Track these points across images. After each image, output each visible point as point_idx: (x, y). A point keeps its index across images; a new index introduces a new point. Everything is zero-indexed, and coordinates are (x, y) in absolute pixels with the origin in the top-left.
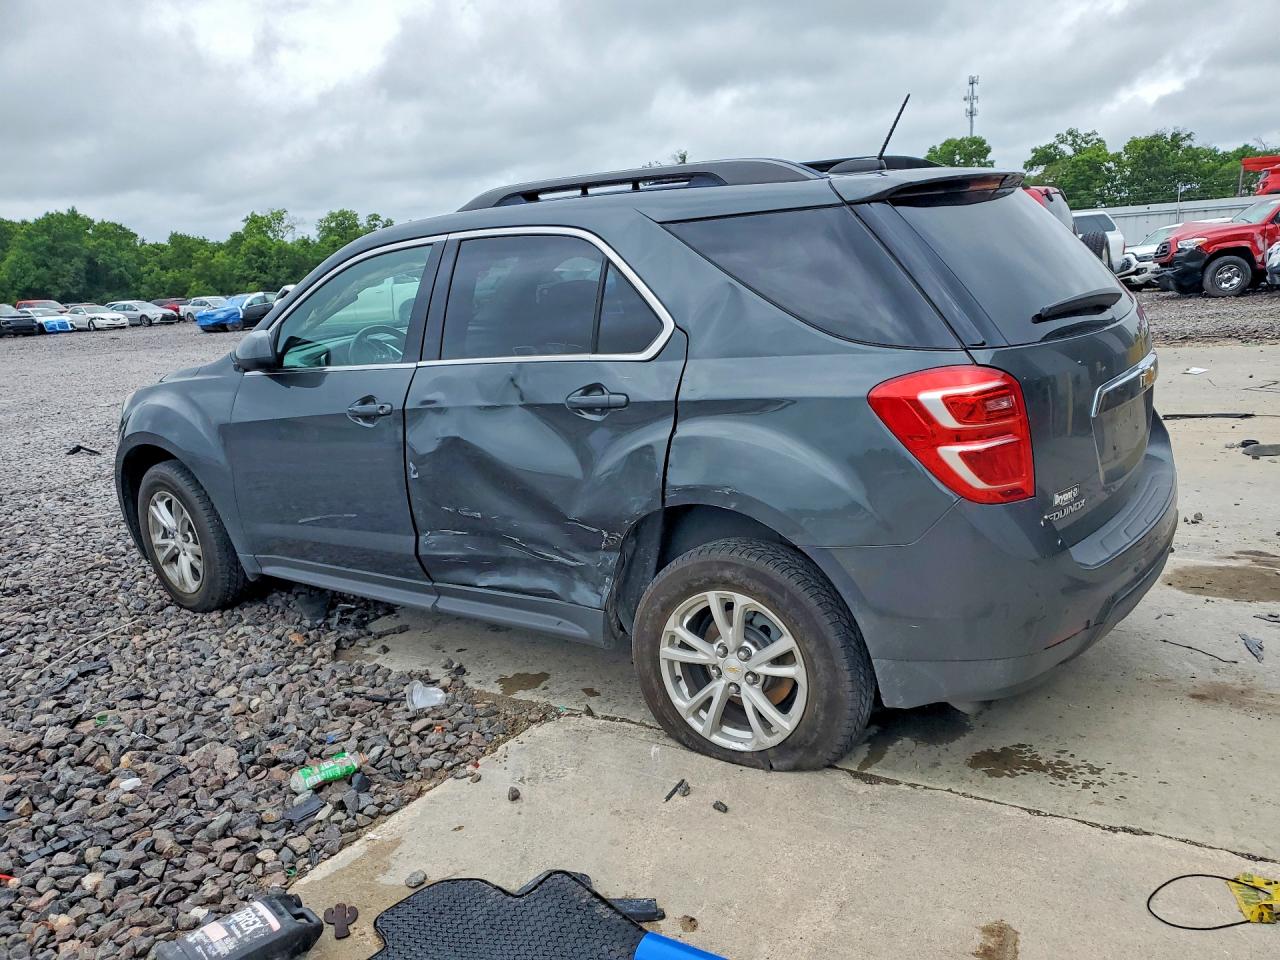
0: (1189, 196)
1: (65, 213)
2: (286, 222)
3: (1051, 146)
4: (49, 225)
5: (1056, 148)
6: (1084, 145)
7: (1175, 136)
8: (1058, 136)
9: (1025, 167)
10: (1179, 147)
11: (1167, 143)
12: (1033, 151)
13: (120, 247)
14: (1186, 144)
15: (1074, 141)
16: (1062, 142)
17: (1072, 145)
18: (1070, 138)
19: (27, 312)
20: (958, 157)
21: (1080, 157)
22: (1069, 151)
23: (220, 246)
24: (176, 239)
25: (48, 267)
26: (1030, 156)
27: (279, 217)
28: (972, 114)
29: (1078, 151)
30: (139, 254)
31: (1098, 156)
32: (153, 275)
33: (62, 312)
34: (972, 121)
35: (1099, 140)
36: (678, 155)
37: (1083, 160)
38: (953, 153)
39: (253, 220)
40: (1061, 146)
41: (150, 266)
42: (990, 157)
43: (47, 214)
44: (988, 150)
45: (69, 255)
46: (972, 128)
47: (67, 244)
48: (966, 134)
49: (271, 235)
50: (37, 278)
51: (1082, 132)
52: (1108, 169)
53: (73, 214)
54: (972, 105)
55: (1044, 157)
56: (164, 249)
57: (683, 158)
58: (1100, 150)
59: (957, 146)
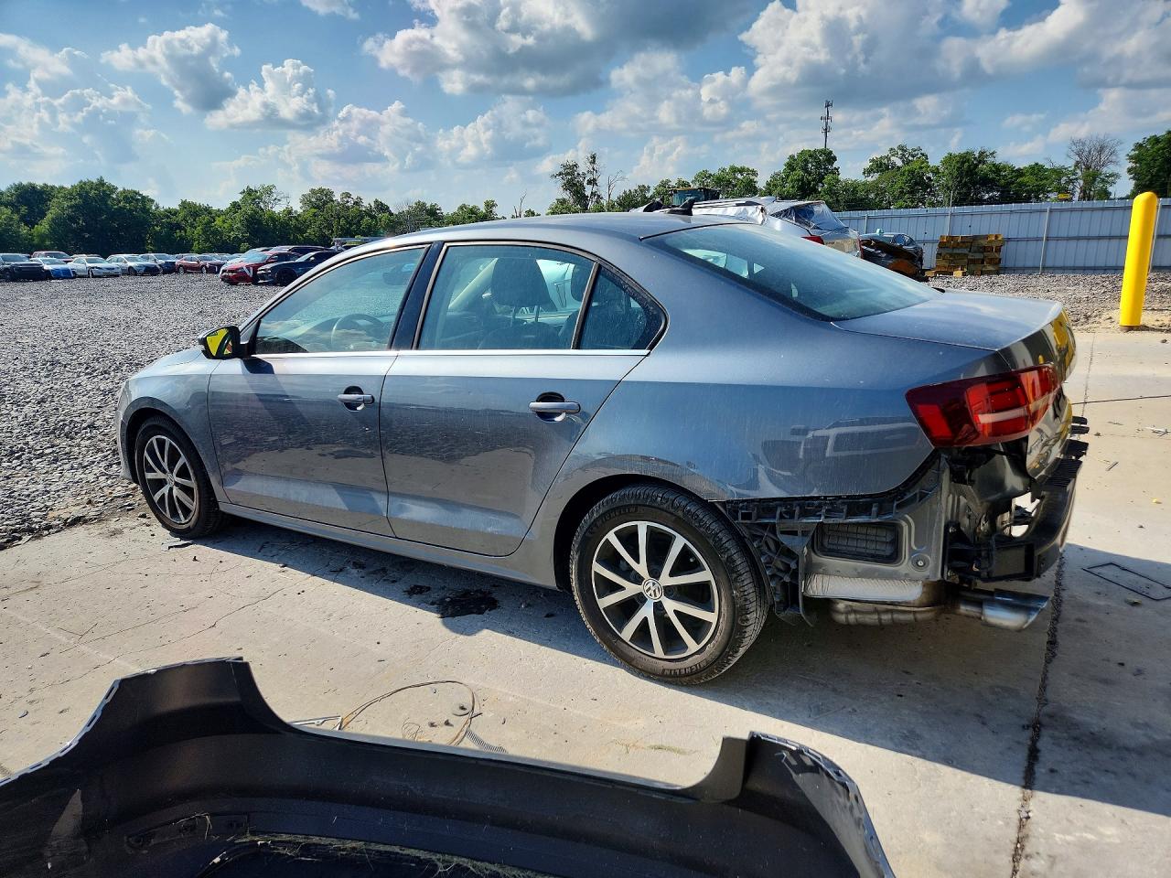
0: (991, 201)
1: (95, 181)
2: (275, 196)
3: (885, 158)
4: (82, 190)
5: (889, 159)
6: (910, 158)
7: (982, 153)
8: (891, 150)
9: (864, 173)
10: (984, 163)
11: (975, 158)
12: (871, 161)
14: (990, 160)
15: (903, 155)
16: (893, 155)
17: (901, 158)
18: (900, 152)
20: (810, 165)
21: (907, 168)
22: (899, 163)
23: (219, 213)
24: (184, 205)
26: (868, 165)
27: (269, 191)
29: (907, 162)
30: (154, 216)
31: (921, 168)
34: (826, 137)
35: (923, 155)
36: (589, 156)
37: (910, 171)
38: (807, 161)
39: (249, 192)
40: (893, 158)
41: (161, 226)
42: (835, 165)
43: (81, 181)
44: (835, 159)
46: (825, 142)
48: (820, 147)
49: (262, 205)
51: (909, 148)
52: (929, 178)
53: (101, 183)
54: (827, 124)
55: (880, 166)
56: (175, 213)
57: (594, 157)
58: (923, 163)
59: (811, 156)
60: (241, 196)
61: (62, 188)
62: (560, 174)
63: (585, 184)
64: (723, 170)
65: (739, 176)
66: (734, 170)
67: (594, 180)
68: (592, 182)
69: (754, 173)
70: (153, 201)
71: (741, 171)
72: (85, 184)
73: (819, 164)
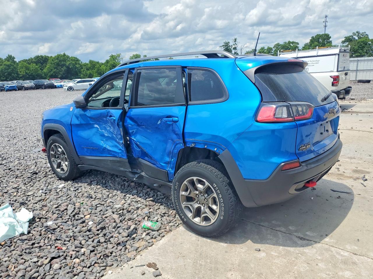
1: (62, 54)
2: (121, 57)
3: (351, 36)
4: (58, 57)
5: (352, 37)
6: (361, 36)
8: (353, 33)
9: (342, 43)
12: (345, 37)
13: (76, 64)
15: (358, 35)
16: (354, 35)
17: (357, 36)
18: (357, 34)
19: (52, 82)
20: (320, 40)
21: (360, 40)
22: (357, 38)
23: (102, 64)
24: (91, 62)
25: (57, 69)
26: (344, 39)
27: (119, 56)
28: (325, 26)
29: (359, 38)
30: (81, 66)
31: (366, 40)
32: (84, 72)
33: (61, 82)
34: (325, 29)
35: (366, 35)
36: (234, 39)
37: (361, 41)
38: (319, 39)
39: (112, 56)
40: (354, 36)
41: (83, 69)
42: (330, 40)
43: (58, 54)
44: (330, 37)
45: (63, 66)
46: (325, 30)
47: (62, 63)
48: (324, 33)
49: (116, 61)
50: (54, 72)
51: (361, 32)
52: (369, 44)
53: (64, 55)
54: (326, 24)
55: (348, 40)
56: (87, 64)
57: (236, 40)
58: (367, 38)
59: (320, 36)
60: (110, 58)
61: (51, 57)
62: (223, 46)
63: (232, 49)
64: (286, 43)
65: (292, 45)
66: (289, 42)
67: (236, 48)
68: (235, 48)
69: (298, 44)
70: (80, 60)
71: (293, 43)
72: (59, 55)
73: (324, 40)
